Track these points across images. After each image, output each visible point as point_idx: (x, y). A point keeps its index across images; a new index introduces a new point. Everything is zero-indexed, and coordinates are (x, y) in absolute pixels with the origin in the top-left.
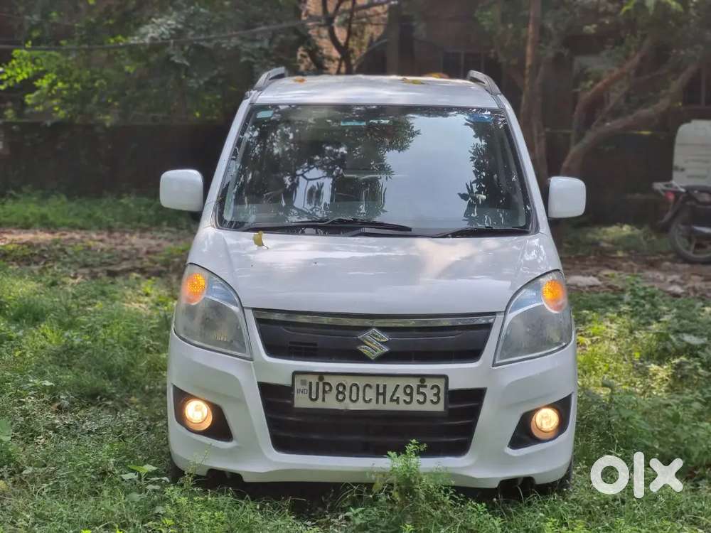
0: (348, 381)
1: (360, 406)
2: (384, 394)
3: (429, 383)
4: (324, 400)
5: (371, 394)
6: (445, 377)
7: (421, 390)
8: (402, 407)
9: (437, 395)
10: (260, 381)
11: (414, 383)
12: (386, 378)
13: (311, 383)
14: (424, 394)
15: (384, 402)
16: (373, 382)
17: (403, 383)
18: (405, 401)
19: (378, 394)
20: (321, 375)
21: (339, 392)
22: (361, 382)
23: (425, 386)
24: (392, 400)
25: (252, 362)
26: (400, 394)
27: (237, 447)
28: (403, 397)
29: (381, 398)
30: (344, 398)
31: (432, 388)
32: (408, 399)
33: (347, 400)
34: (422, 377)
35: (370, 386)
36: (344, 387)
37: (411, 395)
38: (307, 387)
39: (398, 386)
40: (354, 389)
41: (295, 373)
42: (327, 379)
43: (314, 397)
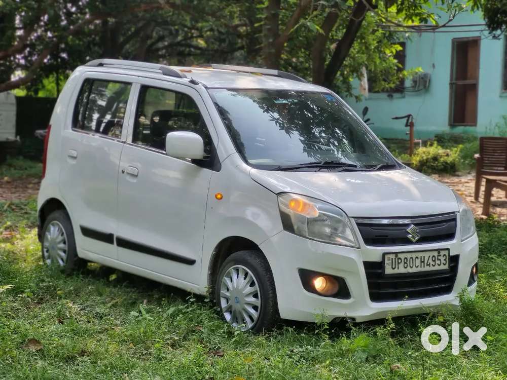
0: (409, 256)
1: (414, 270)
2: (424, 262)
3: (442, 253)
4: (398, 268)
5: (418, 262)
6: (448, 249)
7: (439, 258)
8: (432, 268)
9: (445, 260)
10: (364, 260)
11: (436, 254)
12: (424, 253)
13: (392, 259)
14: (440, 260)
15: (424, 267)
16: (419, 255)
17: (432, 254)
18: (432, 265)
19: (421, 262)
20: (396, 254)
21: (405, 263)
22: (414, 255)
23: (440, 256)
24: (427, 265)
25: (360, 250)
26: (431, 261)
27: (354, 302)
28: (432, 263)
29: (423, 264)
30: (407, 266)
31: (443, 256)
32: (434, 264)
33: (409, 267)
34: (439, 250)
35: (417, 258)
36: (407, 259)
37: (434, 261)
38: (391, 261)
39: (430, 256)
40: (411, 260)
41: (384, 254)
42: (400, 256)
43: (394, 267)
